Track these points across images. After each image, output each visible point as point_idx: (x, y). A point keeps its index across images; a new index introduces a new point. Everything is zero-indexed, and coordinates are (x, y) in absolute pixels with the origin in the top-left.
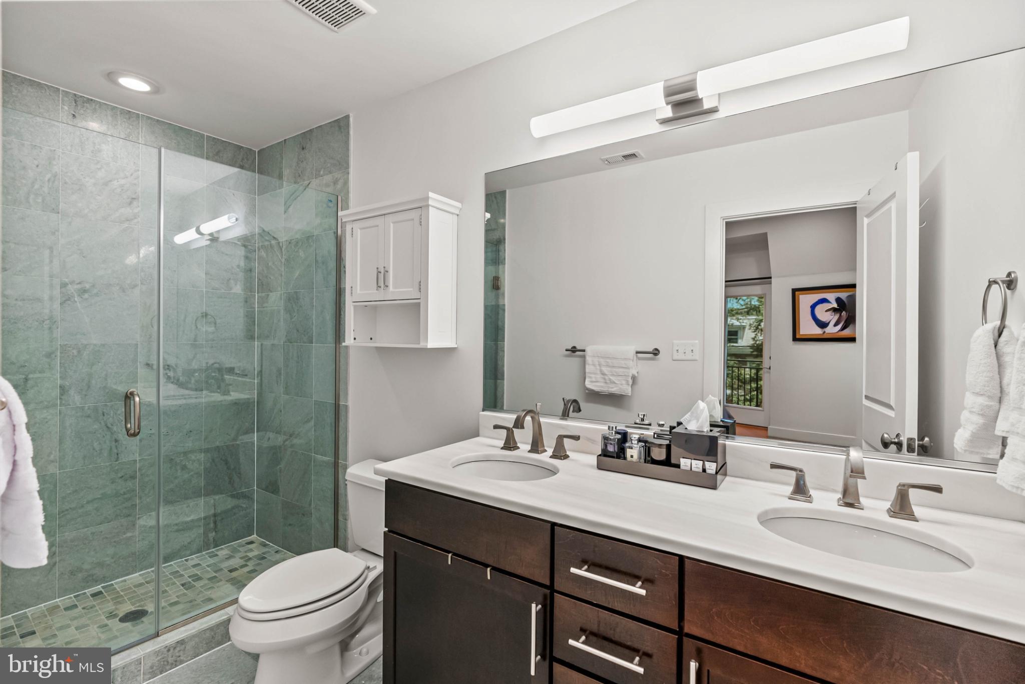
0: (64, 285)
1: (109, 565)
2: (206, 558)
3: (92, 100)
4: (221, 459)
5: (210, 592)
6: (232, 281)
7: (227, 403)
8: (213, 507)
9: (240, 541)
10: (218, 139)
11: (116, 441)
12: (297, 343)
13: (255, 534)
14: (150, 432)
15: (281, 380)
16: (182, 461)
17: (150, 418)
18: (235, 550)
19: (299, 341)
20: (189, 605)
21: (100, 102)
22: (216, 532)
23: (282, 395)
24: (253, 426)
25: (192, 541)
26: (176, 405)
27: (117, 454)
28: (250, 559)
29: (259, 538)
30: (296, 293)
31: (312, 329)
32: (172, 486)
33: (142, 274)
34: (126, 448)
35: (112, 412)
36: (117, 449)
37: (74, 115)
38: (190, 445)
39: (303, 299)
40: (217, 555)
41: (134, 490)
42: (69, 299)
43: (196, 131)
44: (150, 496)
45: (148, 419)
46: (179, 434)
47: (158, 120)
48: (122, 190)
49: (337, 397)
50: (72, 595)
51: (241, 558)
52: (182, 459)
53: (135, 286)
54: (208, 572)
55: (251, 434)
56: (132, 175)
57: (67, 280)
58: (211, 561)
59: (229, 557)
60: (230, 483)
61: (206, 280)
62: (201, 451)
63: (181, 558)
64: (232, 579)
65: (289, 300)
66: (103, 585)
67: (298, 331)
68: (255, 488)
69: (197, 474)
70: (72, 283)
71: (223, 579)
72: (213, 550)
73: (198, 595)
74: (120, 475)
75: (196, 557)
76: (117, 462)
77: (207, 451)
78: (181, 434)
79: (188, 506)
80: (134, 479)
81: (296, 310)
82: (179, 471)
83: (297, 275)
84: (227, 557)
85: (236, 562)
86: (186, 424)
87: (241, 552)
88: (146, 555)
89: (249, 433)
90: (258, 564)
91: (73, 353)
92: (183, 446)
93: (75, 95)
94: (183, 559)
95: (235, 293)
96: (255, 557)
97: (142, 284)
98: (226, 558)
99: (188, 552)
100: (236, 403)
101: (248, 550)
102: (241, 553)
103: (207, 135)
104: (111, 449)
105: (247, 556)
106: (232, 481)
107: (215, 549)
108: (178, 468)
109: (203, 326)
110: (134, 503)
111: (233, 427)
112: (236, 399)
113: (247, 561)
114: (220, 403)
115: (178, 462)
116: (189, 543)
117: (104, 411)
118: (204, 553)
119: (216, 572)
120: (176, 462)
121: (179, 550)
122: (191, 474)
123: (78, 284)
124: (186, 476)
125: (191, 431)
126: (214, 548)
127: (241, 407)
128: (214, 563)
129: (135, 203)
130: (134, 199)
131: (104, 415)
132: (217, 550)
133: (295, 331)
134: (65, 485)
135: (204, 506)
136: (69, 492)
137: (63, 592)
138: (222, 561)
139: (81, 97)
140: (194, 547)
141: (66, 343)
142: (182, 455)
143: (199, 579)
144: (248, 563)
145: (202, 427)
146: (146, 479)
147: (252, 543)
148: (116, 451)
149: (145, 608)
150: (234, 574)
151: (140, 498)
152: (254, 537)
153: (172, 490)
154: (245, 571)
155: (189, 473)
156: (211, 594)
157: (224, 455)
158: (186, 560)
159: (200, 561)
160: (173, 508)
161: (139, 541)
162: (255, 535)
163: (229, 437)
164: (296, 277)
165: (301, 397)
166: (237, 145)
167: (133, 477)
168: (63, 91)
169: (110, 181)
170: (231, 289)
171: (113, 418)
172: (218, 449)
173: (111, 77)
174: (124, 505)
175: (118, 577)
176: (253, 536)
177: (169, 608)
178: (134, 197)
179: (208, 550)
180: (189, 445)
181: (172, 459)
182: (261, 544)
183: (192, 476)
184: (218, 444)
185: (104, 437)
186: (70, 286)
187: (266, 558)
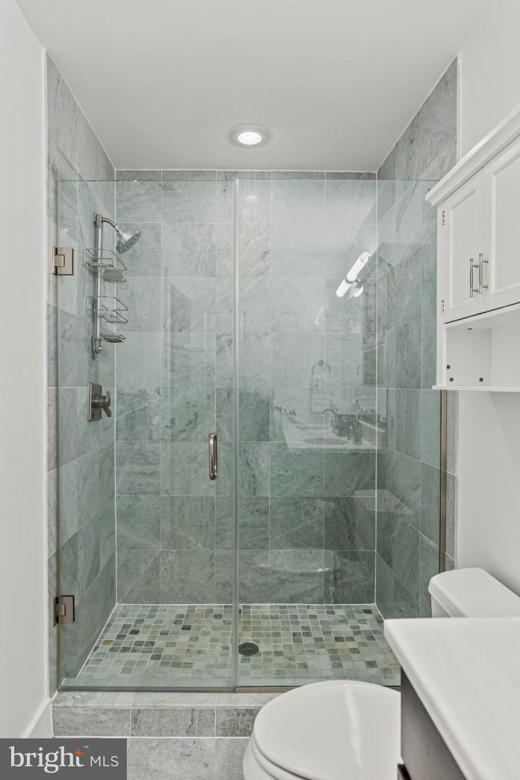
0: (218, 337)
1: (248, 588)
2: (323, 613)
3: (236, 172)
4: (341, 511)
5: (309, 656)
6: (351, 322)
7: (347, 453)
8: (333, 560)
9: (359, 605)
10: (337, 173)
11: (254, 477)
12: (407, 388)
13: (375, 602)
14: (279, 473)
15: (394, 433)
16: (305, 505)
17: (279, 460)
18: (351, 615)
19: (408, 386)
20: (288, 661)
21: (242, 172)
22: (336, 587)
23: (395, 451)
24: (373, 481)
25: (313, 589)
26: (300, 449)
27: (255, 489)
28: (359, 632)
29: (378, 609)
30: (406, 325)
31: (420, 369)
32: (297, 529)
33: (273, 321)
34: (261, 484)
35: (251, 450)
36: (254, 484)
37: (225, 190)
38: (313, 491)
39: (412, 332)
40: (333, 613)
41: (267, 525)
42: (221, 349)
43: (317, 171)
44: (280, 534)
45: (277, 460)
46: (303, 478)
47: (285, 172)
48: (258, 246)
49: (443, 462)
50: (224, 605)
51: (353, 627)
52: (305, 503)
53: (267, 334)
54: (318, 629)
55: (371, 490)
56: (264, 231)
57: (220, 333)
58: (327, 618)
59: (343, 621)
60: (350, 538)
61: (326, 323)
62: (322, 498)
63: (304, 603)
64: (333, 650)
65: (401, 335)
66: (244, 604)
67: (407, 373)
68: (376, 551)
69: (318, 522)
70: (224, 335)
71: (326, 646)
72: (333, 605)
73: (299, 654)
74: (256, 509)
75: (317, 606)
76: (254, 497)
77: (327, 499)
78: (304, 479)
79: (311, 553)
80: (267, 514)
81: (406, 348)
82: (303, 515)
83: (407, 303)
84: (342, 619)
85: (345, 630)
86: (308, 470)
87: (355, 619)
88: (276, 589)
89: (369, 488)
90: (365, 644)
91: (225, 395)
92: (306, 491)
93: (225, 172)
94: (306, 605)
95: (354, 334)
96: (365, 631)
97: (272, 331)
98: (340, 621)
99: (311, 599)
100: (355, 454)
101: (363, 620)
102: (354, 621)
103: (327, 173)
104: (250, 483)
105: (358, 627)
106: (352, 537)
107: (335, 605)
108: (302, 512)
109: (323, 371)
110: (267, 537)
111: (352, 480)
112: (355, 449)
113: (356, 634)
114: (339, 452)
115: (302, 506)
116: (311, 590)
117: (245, 448)
118: (325, 605)
119: (325, 633)
120: (300, 506)
121: (303, 595)
122: (313, 521)
123: (227, 335)
124: (309, 522)
125: (313, 478)
126: (334, 603)
127: (362, 459)
128: (327, 621)
129: (267, 256)
130: (267, 252)
131: (245, 452)
132: (336, 607)
133: (405, 373)
134: (219, 508)
135: (325, 557)
136: (222, 515)
137: (219, 599)
138: (334, 623)
139: (230, 172)
140: (316, 595)
141: (220, 387)
142: (305, 500)
143: (308, 634)
144: (355, 638)
145: (323, 475)
146: (276, 518)
147: (368, 612)
148: (253, 486)
149: (258, 645)
150: (339, 645)
151: (272, 533)
152: (373, 606)
153: (297, 533)
154: (349, 647)
155: (311, 520)
156: (309, 659)
157: (344, 507)
158: (308, 607)
159: (318, 613)
160: (298, 551)
161: (270, 574)
162: (375, 604)
163: (349, 489)
164: (406, 306)
165: (410, 455)
166: (356, 173)
167: (266, 513)
168: (218, 172)
169: (249, 241)
170: (350, 330)
171: (252, 455)
172: (337, 500)
173: (232, 138)
174: (260, 537)
175: (255, 602)
176: (372, 604)
177: (272, 656)
178: (266, 251)
179: (329, 603)
180: (311, 491)
181: (297, 502)
182: (376, 618)
183: (314, 522)
184: (337, 494)
185: (245, 471)
186: (222, 337)
187: (375, 640)
